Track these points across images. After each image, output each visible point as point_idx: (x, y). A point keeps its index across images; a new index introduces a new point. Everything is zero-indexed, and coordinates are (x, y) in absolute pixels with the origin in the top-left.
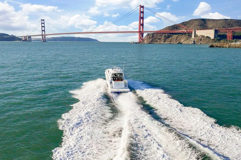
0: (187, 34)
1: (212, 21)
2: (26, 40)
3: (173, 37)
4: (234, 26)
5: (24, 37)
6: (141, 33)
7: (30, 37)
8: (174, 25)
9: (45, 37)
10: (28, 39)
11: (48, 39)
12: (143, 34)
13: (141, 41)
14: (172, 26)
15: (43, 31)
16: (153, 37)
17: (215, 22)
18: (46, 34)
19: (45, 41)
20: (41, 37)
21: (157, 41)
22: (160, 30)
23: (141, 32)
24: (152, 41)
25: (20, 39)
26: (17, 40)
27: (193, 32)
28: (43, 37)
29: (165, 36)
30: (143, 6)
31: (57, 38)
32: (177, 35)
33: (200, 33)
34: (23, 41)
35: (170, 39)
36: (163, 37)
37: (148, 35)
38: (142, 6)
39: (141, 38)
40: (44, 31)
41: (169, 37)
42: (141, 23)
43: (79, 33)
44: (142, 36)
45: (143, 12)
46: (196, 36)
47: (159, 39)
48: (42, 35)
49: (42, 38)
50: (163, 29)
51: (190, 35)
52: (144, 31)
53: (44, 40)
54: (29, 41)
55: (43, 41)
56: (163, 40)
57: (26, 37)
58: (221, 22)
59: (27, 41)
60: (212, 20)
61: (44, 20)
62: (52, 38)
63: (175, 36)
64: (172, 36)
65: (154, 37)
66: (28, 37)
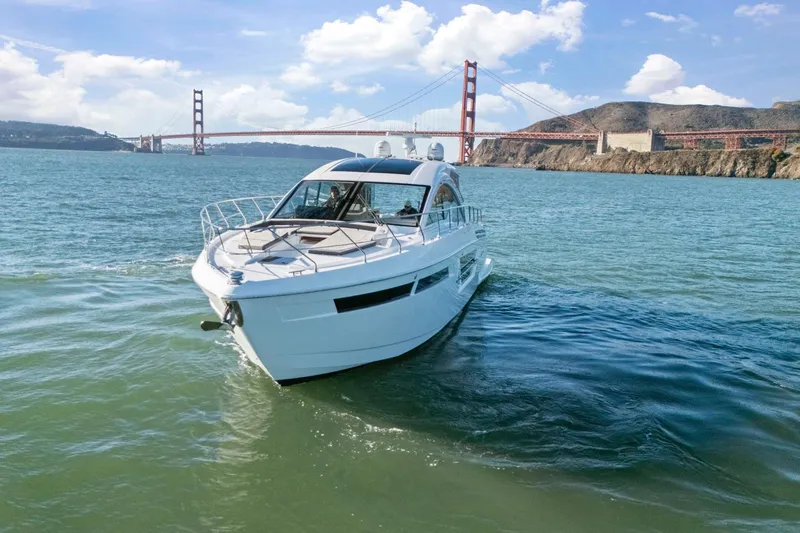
0: (584, 143)
1: (662, 110)
2: (145, 150)
3: (548, 152)
4: (718, 126)
5: (142, 141)
6: (468, 138)
7: (157, 140)
8: (559, 118)
9: (202, 142)
10: (151, 147)
11: (211, 149)
12: (472, 139)
13: (466, 159)
14: (552, 121)
15: (196, 123)
16: (497, 147)
17: (669, 113)
18: (205, 132)
19: (203, 154)
20: (190, 142)
21: (506, 161)
22: (520, 131)
23: (467, 133)
24: (493, 160)
25: (130, 147)
26: (120, 149)
27: (601, 139)
28: (195, 142)
29: (528, 148)
30: (475, 64)
31: (240, 146)
32: (561, 146)
33: (617, 141)
34: (139, 151)
35: (540, 155)
36: (523, 150)
37: (485, 142)
38: (472, 62)
39: (466, 151)
40: (201, 123)
41: (538, 149)
42: (469, 109)
43: (299, 133)
44: (471, 146)
45: (473, 80)
46: (606, 149)
47: (513, 155)
48: (194, 136)
49: (192, 143)
50: (527, 129)
51: (591, 146)
52: (476, 130)
53: (200, 152)
54: (155, 151)
55: (197, 154)
56: (521, 159)
57: (147, 138)
58: (686, 112)
59: (149, 151)
60: (664, 106)
61: (201, 92)
62: (223, 145)
63: (554, 148)
64: (547, 148)
65: (500, 150)
66: (152, 140)
